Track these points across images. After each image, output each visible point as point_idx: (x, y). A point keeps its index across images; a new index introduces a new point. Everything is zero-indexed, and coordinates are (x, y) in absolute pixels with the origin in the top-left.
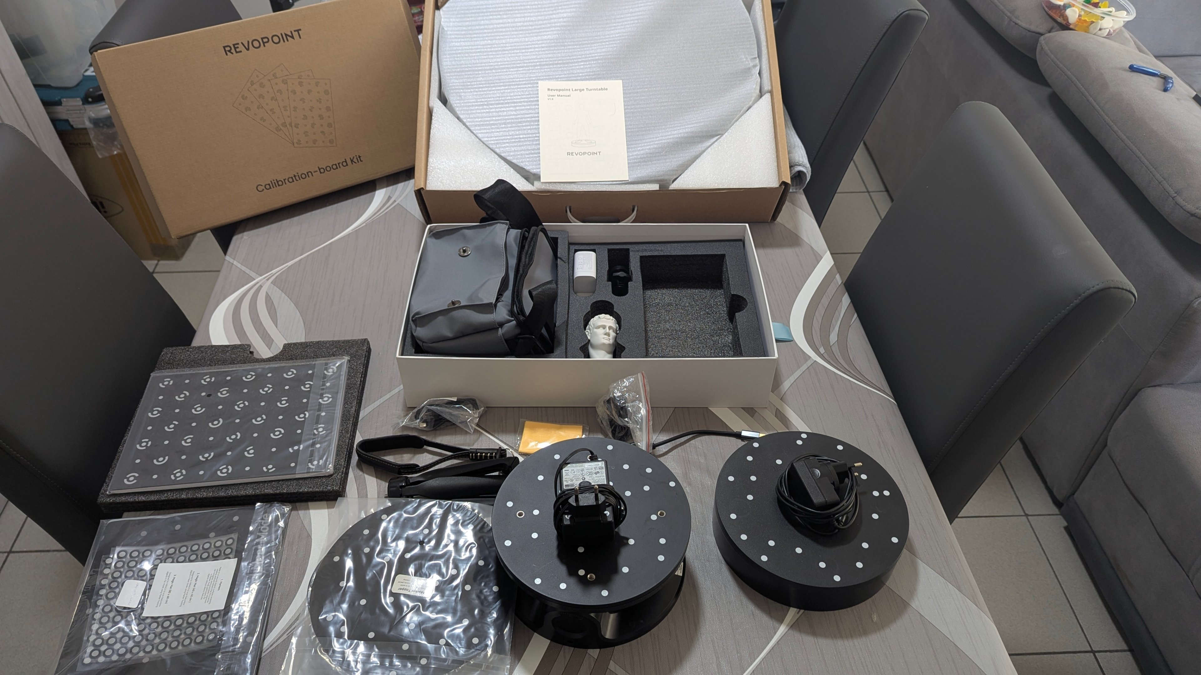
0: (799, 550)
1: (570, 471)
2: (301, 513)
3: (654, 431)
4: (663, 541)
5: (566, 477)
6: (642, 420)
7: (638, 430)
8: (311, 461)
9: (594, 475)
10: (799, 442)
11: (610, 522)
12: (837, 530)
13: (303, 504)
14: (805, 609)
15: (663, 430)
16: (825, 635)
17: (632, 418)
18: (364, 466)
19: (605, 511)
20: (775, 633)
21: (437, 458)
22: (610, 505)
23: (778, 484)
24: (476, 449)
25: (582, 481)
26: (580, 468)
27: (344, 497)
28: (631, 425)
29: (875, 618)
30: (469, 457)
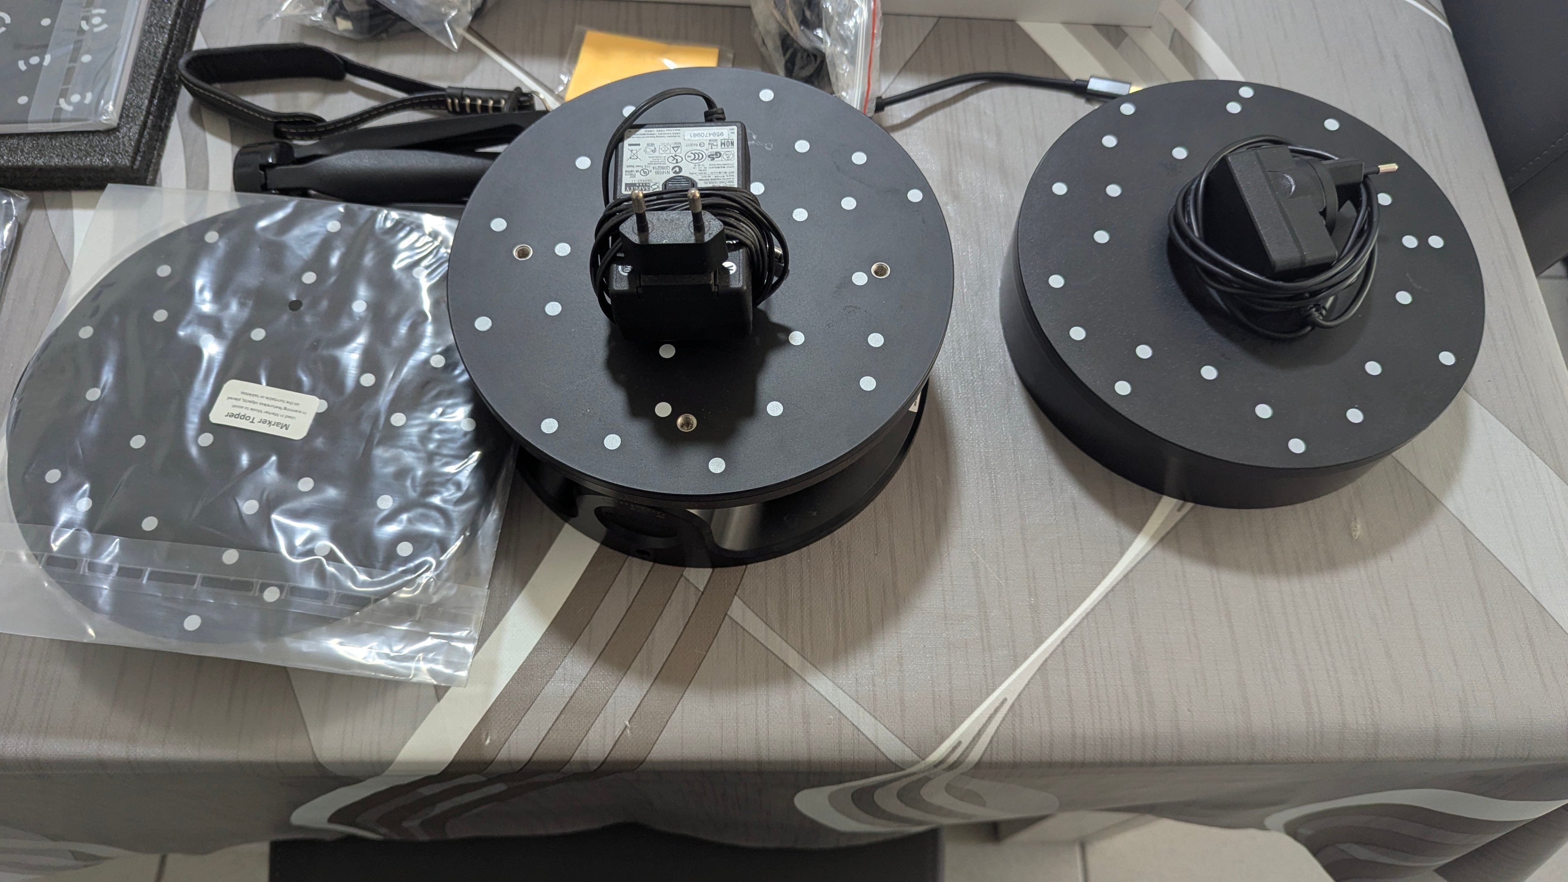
0: (1209, 373)
1: (643, 145)
2: (54, 215)
3: (885, 68)
4: (876, 340)
5: (631, 162)
6: (856, 36)
7: (844, 59)
8: (64, 94)
9: (707, 162)
10: (1234, 108)
11: (738, 293)
12: (1309, 328)
13: (60, 195)
14: (1196, 501)
15: (907, 68)
16: (1237, 566)
17: (833, 29)
18: (206, 115)
19: (726, 259)
20: (1122, 553)
21: (371, 104)
22: (741, 244)
23: (1176, 206)
24: (463, 89)
25: (672, 175)
26: (672, 141)
27: (153, 183)
28: (828, 47)
29: (1359, 530)
30: (447, 108)
